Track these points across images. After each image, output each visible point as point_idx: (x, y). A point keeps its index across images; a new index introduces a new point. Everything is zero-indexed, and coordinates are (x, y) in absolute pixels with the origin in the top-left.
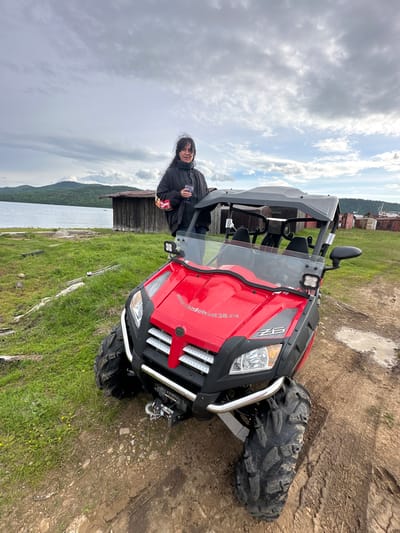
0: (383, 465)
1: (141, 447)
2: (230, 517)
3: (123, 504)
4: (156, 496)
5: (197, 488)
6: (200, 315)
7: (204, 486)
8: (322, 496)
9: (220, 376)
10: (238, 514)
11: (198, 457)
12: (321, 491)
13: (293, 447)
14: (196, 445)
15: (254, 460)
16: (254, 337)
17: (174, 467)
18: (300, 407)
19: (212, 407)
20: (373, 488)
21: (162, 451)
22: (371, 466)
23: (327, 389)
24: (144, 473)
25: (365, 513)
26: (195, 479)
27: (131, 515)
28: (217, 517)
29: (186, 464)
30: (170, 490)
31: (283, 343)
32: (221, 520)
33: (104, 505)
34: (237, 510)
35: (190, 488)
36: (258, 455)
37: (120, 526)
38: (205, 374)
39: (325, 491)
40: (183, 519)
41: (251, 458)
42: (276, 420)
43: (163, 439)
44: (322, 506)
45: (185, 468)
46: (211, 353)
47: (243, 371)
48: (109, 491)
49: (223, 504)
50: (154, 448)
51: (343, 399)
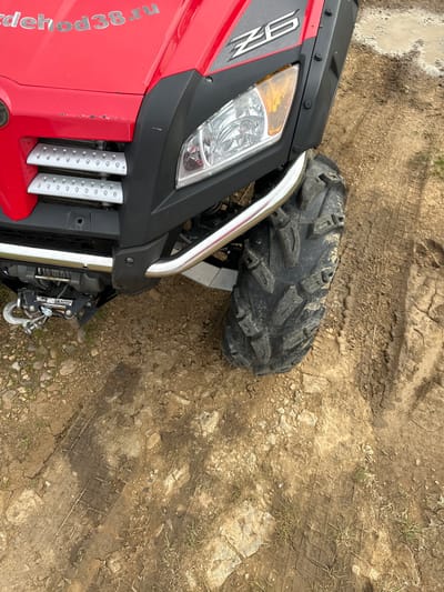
0: (428, 236)
1: (36, 366)
2: (225, 387)
3: (48, 446)
4: (99, 414)
5: (163, 376)
6: (37, 35)
7: (174, 369)
8: (346, 308)
9: (157, 199)
10: (234, 379)
11: (150, 337)
12: (344, 303)
13: (323, 274)
14: (139, 323)
15: (255, 316)
16: (220, 63)
17: (113, 367)
18: (330, 201)
19: (157, 269)
20: (414, 270)
21: (80, 355)
22: (412, 244)
23: (346, 147)
24: (63, 397)
25: (403, 304)
26: (156, 366)
27: (69, 451)
28: (206, 395)
29: (132, 354)
30: (120, 397)
31: (299, 62)
32: (212, 396)
33: (15, 464)
34: (232, 374)
35: (151, 380)
36: (262, 306)
37: (59, 471)
38: (115, 206)
39: (350, 300)
40: (154, 420)
41: (249, 317)
42: (288, 241)
43: (73, 338)
44: (347, 320)
45: (133, 360)
46: (112, 147)
47: (209, 168)
48: (12, 444)
49: (209, 377)
50: (62, 357)
51: (372, 157)
